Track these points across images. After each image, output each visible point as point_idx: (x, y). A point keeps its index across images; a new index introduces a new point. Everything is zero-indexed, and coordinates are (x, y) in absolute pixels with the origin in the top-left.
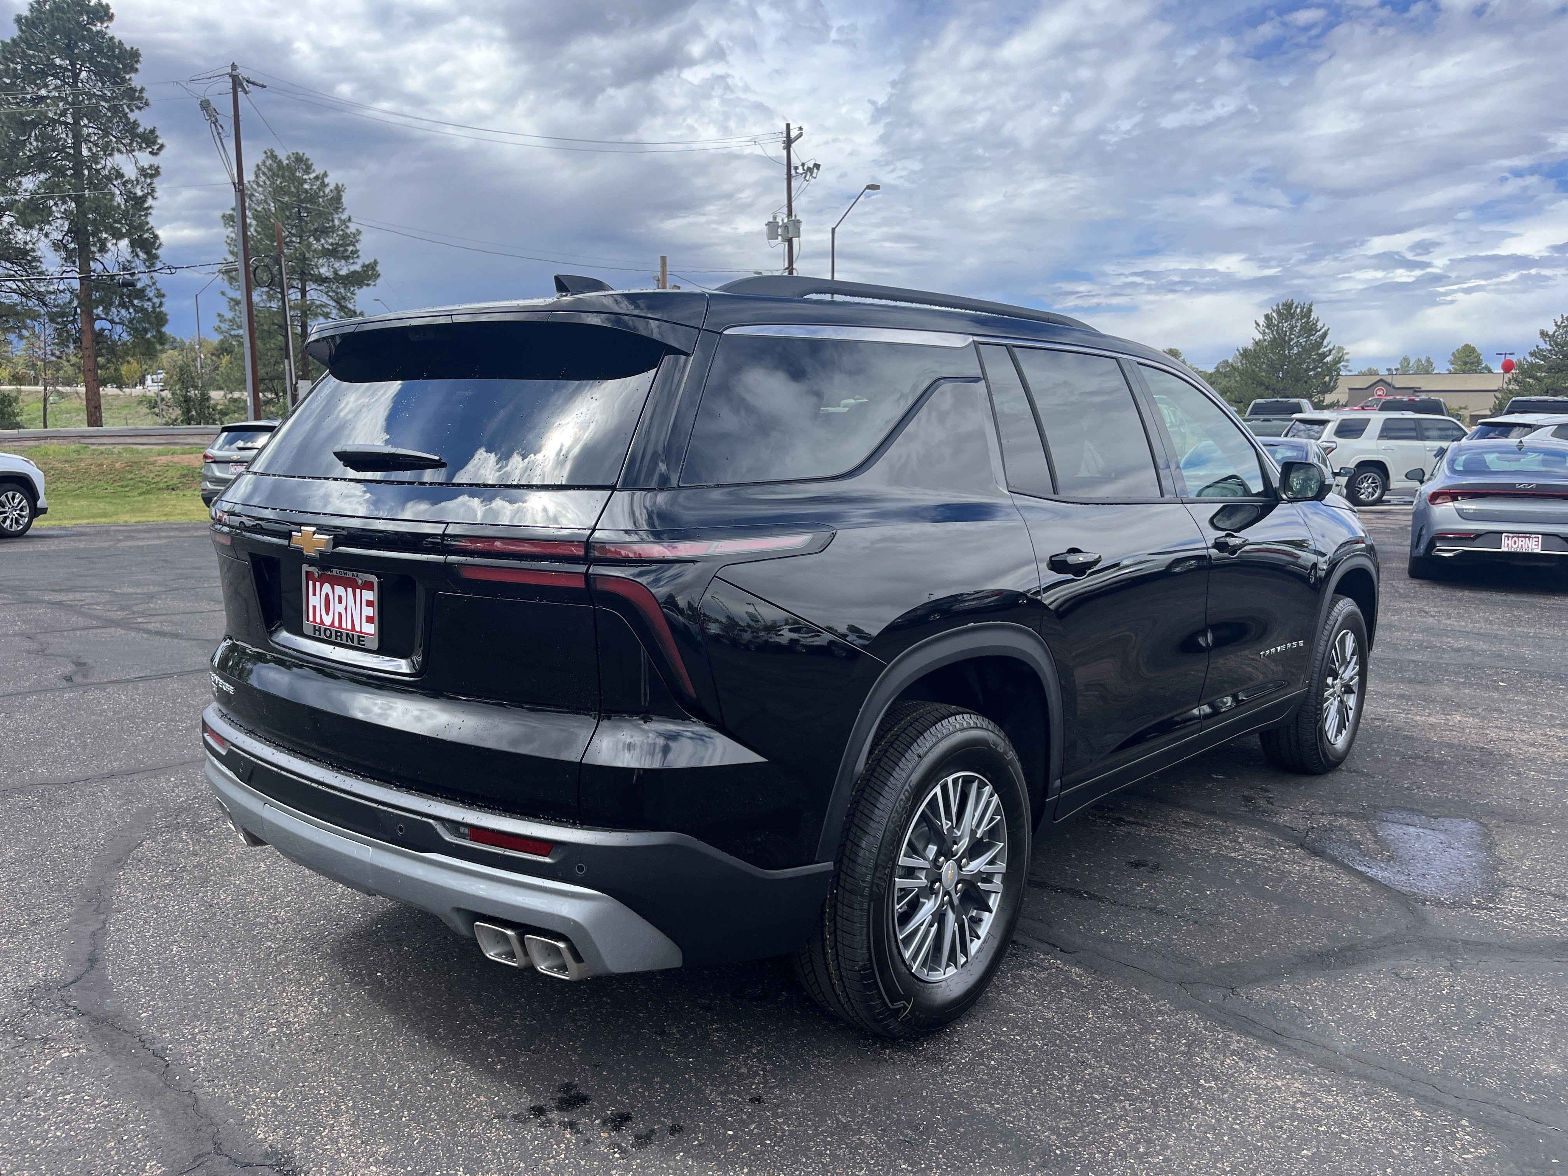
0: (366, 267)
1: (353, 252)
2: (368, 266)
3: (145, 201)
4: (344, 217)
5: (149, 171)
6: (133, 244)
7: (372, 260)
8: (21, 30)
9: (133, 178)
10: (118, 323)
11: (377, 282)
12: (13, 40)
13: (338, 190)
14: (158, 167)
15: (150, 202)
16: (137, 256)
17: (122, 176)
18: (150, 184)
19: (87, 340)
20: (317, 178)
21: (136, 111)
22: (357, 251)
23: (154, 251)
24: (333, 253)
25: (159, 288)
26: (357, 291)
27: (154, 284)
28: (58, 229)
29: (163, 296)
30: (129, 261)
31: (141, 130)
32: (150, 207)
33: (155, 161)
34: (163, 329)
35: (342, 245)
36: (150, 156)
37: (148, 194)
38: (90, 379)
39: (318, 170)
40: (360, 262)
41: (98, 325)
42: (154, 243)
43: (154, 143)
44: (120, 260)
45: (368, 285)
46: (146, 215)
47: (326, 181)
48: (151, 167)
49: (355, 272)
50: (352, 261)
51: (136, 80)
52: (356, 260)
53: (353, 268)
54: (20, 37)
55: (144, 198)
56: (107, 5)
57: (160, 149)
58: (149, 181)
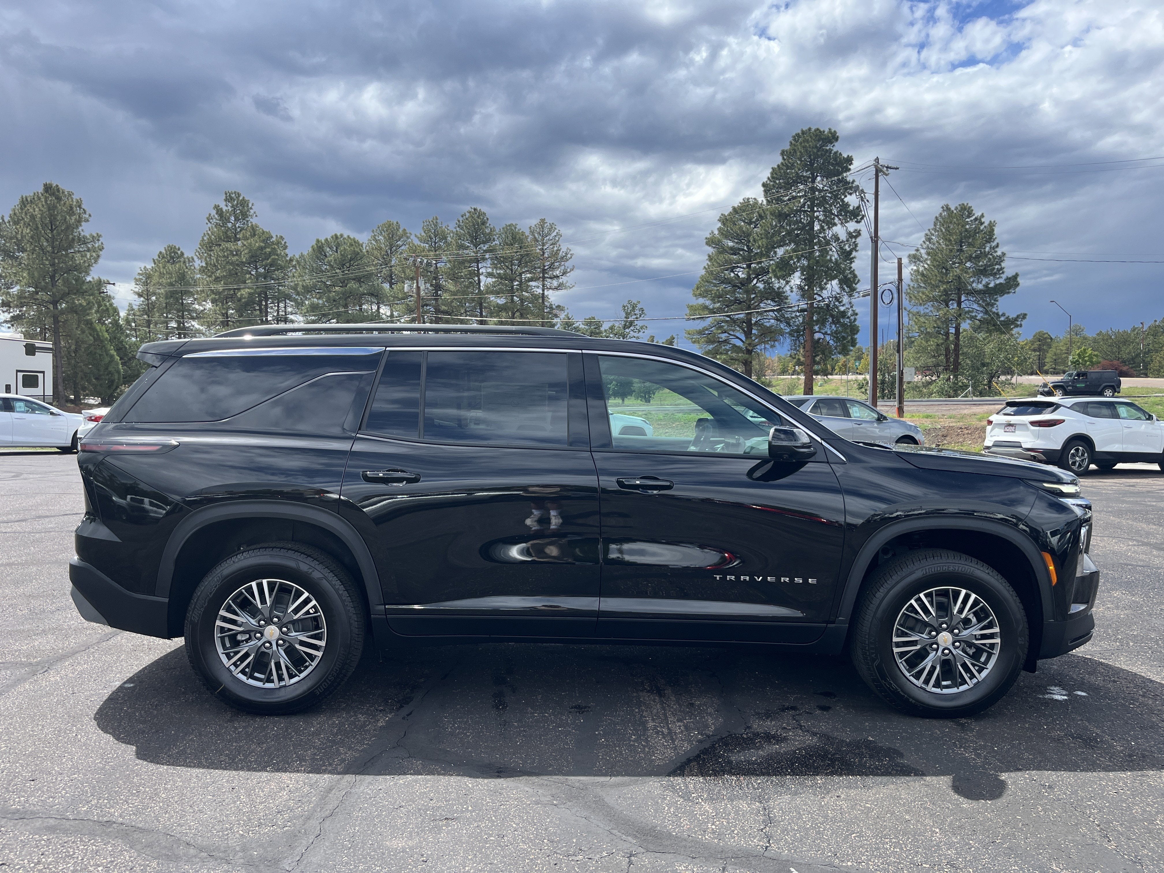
0: (1008, 279)
1: (998, 270)
2: (1010, 278)
3: (851, 254)
4: (994, 244)
5: (854, 234)
6: (841, 282)
7: (1014, 274)
8: (784, 159)
9: (845, 239)
10: (829, 334)
11: (1017, 289)
12: (778, 166)
13: (992, 225)
14: (860, 230)
15: (854, 254)
16: (844, 289)
17: (839, 239)
18: (855, 242)
19: (808, 345)
20: (976, 219)
21: (849, 196)
22: (1002, 269)
23: (854, 285)
24: (983, 272)
25: (854, 309)
26: (999, 298)
27: (852, 307)
28: (796, 279)
29: (857, 314)
30: (838, 294)
31: (851, 208)
32: (855, 257)
33: (858, 226)
34: (856, 336)
35: (990, 266)
36: (856, 224)
37: (853, 248)
38: (808, 371)
39: (977, 214)
40: (1004, 276)
41: (817, 336)
42: (854, 281)
43: (858, 215)
44: (834, 293)
45: (1009, 293)
46: (851, 263)
47: (983, 220)
48: (855, 231)
49: (1001, 284)
50: (998, 276)
51: (849, 177)
52: (1001, 275)
53: (998, 282)
54: (782, 163)
55: (850, 252)
56: (835, 131)
57: (862, 218)
58: (854, 240)
